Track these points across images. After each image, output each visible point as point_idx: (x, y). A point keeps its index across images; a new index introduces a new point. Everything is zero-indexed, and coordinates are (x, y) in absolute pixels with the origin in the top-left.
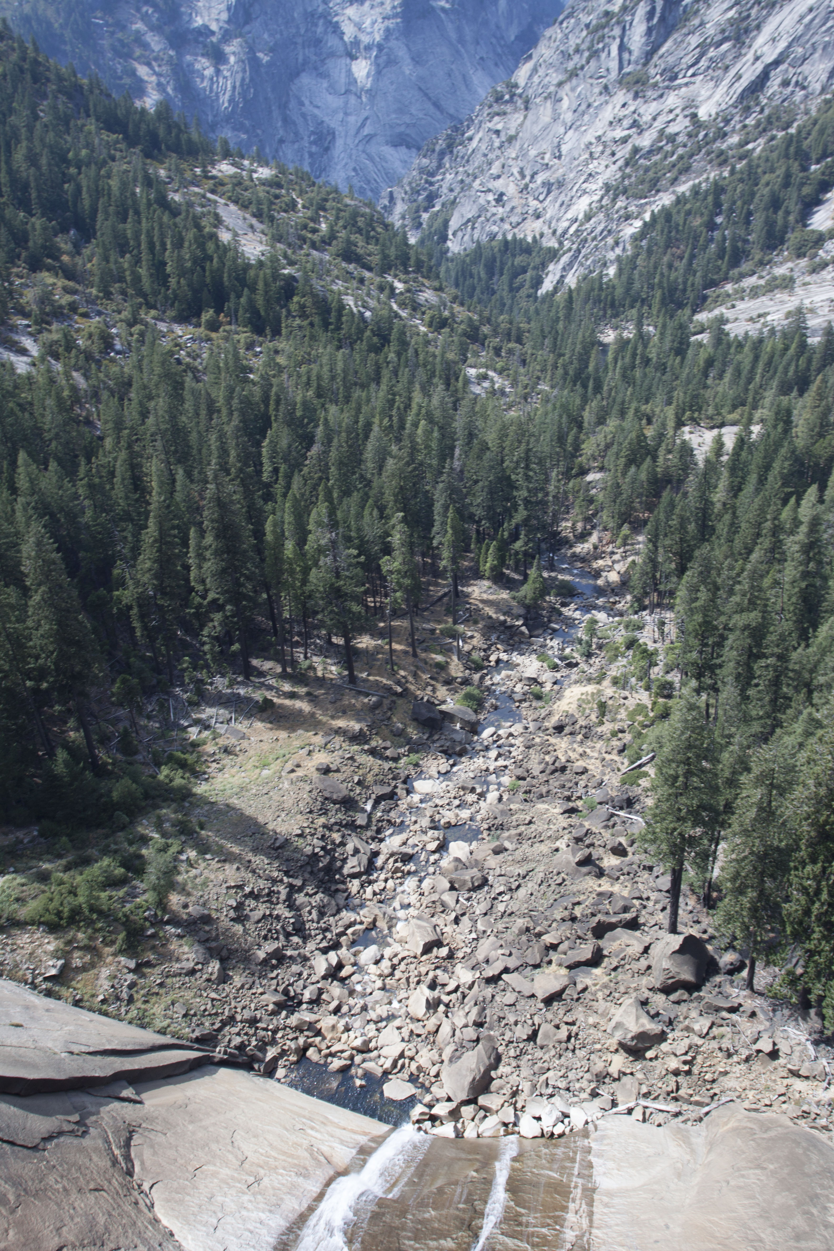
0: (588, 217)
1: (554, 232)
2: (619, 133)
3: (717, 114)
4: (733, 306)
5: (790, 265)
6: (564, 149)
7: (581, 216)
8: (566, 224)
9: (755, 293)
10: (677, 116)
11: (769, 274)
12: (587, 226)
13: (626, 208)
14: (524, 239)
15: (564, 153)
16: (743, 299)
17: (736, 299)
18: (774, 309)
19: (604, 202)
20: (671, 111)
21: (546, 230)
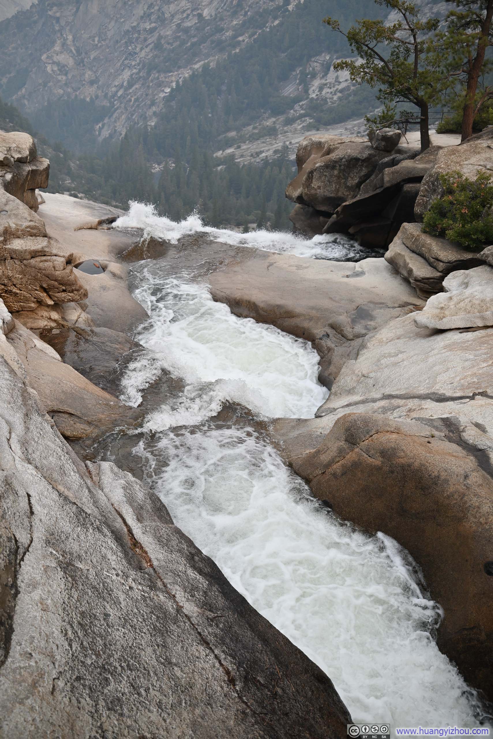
0: (131, 85)
1: (106, 94)
2: (148, 26)
3: (216, 15)
4: (239, 147)
5: (274, 119)
6: (110, 34)
7: (125, 84)
8: (114, 89)
9: (253, 138)
10: (188, 15)
11: (260, 125)
12: (131, 91)
13: (158, 78)
14: (84, 100)
15: (109, 37)
16: (245, 142)
17: (241, 142)
18: (267, 148)
19: (141, 74)
20: (184, 11)
21: (100, 93)
